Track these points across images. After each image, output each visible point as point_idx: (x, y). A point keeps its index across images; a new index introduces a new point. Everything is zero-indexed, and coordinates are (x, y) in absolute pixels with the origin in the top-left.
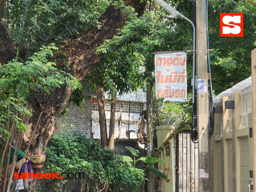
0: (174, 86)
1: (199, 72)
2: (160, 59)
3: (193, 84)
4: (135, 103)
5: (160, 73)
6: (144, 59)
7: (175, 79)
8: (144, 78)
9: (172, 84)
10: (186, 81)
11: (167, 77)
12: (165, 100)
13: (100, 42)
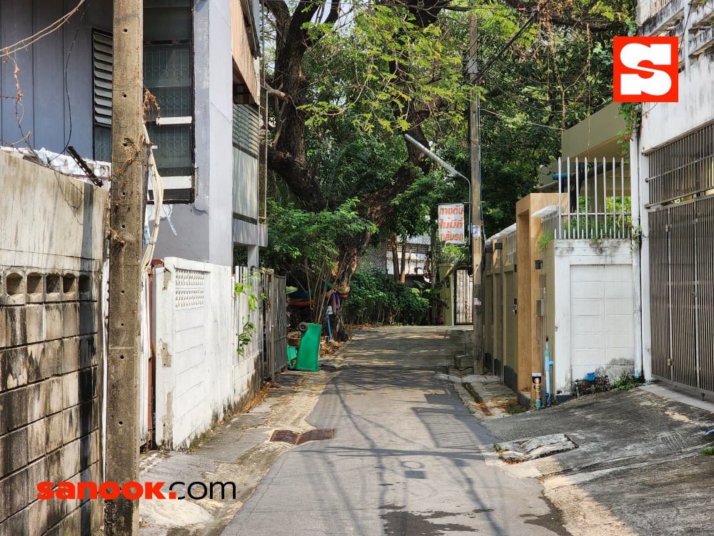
0: (453, 231)
1: (473, 220)
2: (443, 209)
3: (469, 229)
4: (422, 245)
5: (442, 220)
6: (429, 209)
7: (455, 225)
8: (429, 225)
9: (452, 229)
10: (463, 227)
11: (448, 223)
12: (447, 242)
13: (394, 195)
